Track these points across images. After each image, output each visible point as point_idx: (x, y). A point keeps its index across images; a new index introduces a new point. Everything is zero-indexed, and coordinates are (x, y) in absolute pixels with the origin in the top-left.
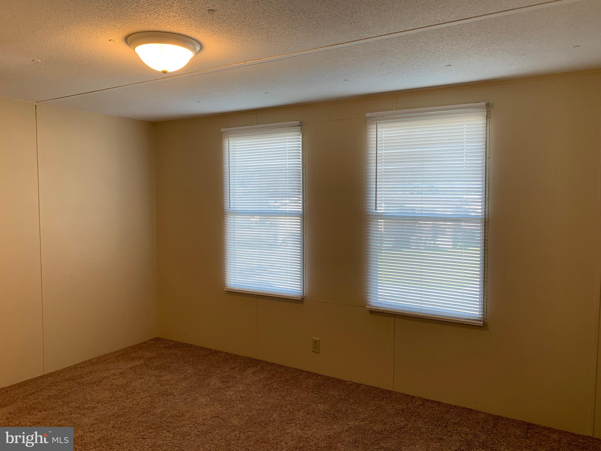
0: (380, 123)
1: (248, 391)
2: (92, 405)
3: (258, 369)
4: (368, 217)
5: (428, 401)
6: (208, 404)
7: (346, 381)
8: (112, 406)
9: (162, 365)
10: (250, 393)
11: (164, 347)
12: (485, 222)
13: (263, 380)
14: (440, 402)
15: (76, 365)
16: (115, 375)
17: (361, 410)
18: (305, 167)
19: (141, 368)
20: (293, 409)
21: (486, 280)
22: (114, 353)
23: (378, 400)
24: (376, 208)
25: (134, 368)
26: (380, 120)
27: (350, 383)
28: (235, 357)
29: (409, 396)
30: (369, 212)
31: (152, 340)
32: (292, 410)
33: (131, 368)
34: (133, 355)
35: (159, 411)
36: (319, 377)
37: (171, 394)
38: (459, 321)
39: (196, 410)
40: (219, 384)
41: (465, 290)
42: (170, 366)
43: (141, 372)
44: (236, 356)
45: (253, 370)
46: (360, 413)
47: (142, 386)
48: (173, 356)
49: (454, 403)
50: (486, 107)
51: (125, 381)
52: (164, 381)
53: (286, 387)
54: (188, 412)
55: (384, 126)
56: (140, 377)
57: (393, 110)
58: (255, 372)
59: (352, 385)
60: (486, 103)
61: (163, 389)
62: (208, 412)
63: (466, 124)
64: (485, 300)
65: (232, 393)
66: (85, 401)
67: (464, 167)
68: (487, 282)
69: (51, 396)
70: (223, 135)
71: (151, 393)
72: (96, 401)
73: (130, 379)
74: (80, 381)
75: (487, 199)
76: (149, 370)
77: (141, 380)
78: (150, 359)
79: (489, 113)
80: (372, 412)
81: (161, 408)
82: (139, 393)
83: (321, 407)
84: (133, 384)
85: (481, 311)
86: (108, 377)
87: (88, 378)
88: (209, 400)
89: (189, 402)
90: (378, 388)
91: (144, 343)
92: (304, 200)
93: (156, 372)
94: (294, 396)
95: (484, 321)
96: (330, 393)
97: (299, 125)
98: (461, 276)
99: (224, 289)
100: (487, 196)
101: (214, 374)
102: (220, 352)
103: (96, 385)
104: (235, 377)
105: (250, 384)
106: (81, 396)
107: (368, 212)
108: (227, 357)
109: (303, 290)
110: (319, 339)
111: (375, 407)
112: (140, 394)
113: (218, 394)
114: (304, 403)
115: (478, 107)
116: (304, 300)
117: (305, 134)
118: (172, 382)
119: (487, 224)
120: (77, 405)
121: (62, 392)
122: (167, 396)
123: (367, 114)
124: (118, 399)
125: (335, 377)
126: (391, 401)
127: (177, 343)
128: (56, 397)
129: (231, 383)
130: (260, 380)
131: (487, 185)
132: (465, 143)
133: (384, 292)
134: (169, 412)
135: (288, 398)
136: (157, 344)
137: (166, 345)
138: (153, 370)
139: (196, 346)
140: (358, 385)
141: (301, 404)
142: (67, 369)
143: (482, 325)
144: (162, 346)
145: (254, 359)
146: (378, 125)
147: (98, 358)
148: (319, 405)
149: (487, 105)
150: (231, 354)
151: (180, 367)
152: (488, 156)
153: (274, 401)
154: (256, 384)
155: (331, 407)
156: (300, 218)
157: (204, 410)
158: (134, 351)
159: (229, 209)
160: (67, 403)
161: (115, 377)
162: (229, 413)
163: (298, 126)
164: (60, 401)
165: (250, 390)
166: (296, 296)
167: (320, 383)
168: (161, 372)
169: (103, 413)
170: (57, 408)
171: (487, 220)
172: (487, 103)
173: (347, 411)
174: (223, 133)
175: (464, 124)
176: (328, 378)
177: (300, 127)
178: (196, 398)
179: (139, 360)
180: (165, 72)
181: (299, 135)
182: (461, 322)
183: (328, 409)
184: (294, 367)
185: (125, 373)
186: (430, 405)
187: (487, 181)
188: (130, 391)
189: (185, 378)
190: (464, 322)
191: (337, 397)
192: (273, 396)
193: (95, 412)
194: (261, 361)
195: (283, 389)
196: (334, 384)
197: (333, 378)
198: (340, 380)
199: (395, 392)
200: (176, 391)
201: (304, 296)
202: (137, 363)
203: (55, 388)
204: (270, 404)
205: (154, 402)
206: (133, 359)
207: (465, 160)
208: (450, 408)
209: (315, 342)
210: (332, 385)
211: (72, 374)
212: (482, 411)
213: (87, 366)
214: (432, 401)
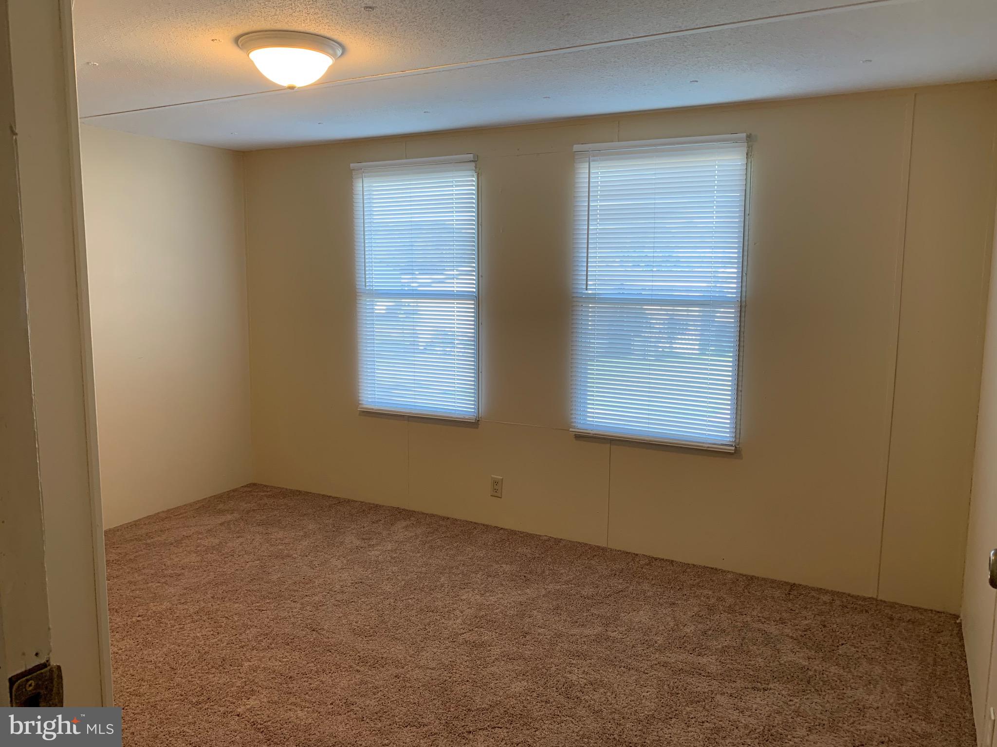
0: (594, 161)
1: (401, 550)
2: (176, 571)
3: (412, 522)
4: (575, 299)
5: (656, 559)
6: (344, 567)
7: (540, 536)
8: (205, 573)
9: (268, 519)
10: (405, 552)
11: (266, 495)
12: (740, 306)
13: (421, 536)
14: (672, 561)
15: (137, 521)
16: (201, 533)
17: (563, 571)
18: (481, 225)
19: (236, 523)
20: (467, 570)
21: (740, 389)
22: (191, 505)
23: (586, 559)
24: (587, 286)
25: (226, 525)
26: (594, 156)
27: (545, 538)
28: (376, 508)
29: (629, 553)
30: (577, 292)
31: (245, 486)
32: (466, 572)
33: (221, 524)
34: (221, 506)
35: (274, 577)
36: (501, 531)
37: (288, 556)
38: (702, 447)
39: (329, 574)
40: (358, 543)
41: (710, 403)
42: (280, 520)
43: (238, 529)
44: (377, 506)
45: (404, 524)
46: (562, 574)
47: (243, 547)
48: (283, 507)
49: (691, 562)
50: (747, 140)
51: (217, 541)
52: (274, 540)
53: (455, 545)
54: (317, 577)
55: (600, 165)
56: (238, 535)
57: (612, 142)
58: (406, 527)
59: (548, 540)
60: (747, 135)
61: (276, 550)
62: (347, 577)
63: (717, 165)
64: (739, 417)
65: (377, 553)
66: (164, 567)
67: (714, 228)
68: (741, 391)
69: (111, 561)
70: (353, 174)
71: (258, 555)
72: (180, 567)
73: (223, 538)
74: (149, 541)
75: (744, 274)
76: (250, 526)
77: (241, 540)
78: (248, 512)
79: (750, 149)
80: (579, 573)
81: (277, 574)
82: (240, 556)
83: (507, 568)
84: (230, 544)
85: (733, 432)
86: (190, 536)
87: (159, 538)
88: (345, 562)
89: (317, 566)
90: (586, 544)
91: (234, 491)
92: (480, 274)
93: (260, 529)
94: (468, 555)
95: (737, 446)
96: (518, 551)
97: (472, 161)
98: (706, 383)
99: (357, 408)
100: (745, 269)
101: (348, 530)
102: (352, 501)
103: (174, 546)
104: (380, 533)
105: (402, 542)
106: (155, 560)
107: (574, 292)
108: (364, 508)
109: (478, 409)
110: (502, 478)
111: (583, 567)
112: (243, 556)
113: (358, 555)
114: (483, 563)
115: (736, 141)
116: (479, 423)
117: (481, 175)
118: (287, 541)
119: (743, 309)
120: (152, 572)
121: (125, 556)
122: (283, 558)
123: (575, 146)
124: (211, 563)
125: (524, 531)
126: (604, 559)
127: (285, 490)
128: (119, 562)
129: (375, 541)
130: (417, 536)
131: (746, 253)
132: (715, 192)
133: (597, 409)
134: (290, 578)
135: (460, 558)
136: (255, 492)
137: (268, 493)
138: (256, 526)
139: (314, 494)
140: (558, 541)
141: (478, 565)
142: (126, 526)
143: (733, 452)
144: (263, 494)
145: (404, 510)
146: (591, 163)
147: (168, 511)
148: (504, 566)
149: (749, 137)
150: (370, 504)
151: (295, 521)
152: (747, 212)
153: (440, 561)
154: (411, 541)
155: (521, 568)
156: (473, 302)
157: (341, 575)
158: (221, 501)
159: (364, 287)
160: (138, 569)
161: (200, 536)
162: (377, 577)
163: (470, 161)
164: (125, 567)
165: (404, 548)
166: (467, 417)
167: (503, 538)
168: (269, 529)
169: (193, 581)
170: (124, 576)
171: (744, 304)
172: (749, 134)
173: (544, 572)
174: (354, 170)
175: (715, 164)
176: (513, 533)
177: (473, 164)
178: (326, 560)
179: (232, 513)
180: (292, 88)
181: (473, 176)
182: (704, 447)
183: (516, 571)
184: (465, 519)
185: (214, 530)
186: (659, 564)
187: (746, 248)
188: (227, 553)
189: (305, 536)
190: (708, 447)
191: (529, 556)
192: (438, 555)
193: (182, 580)
194: (415, 512)
195: (450, 546)
196: (523, 539)
197: (521, 533)
198: (531, 534)
199: (611, 549)
200: (295, 552)
201: (480, 416)
202: (229, 517)
203: (114, 551)
204: (434, 565)
205: (265, 567)
206: (221, 512)
207: (715, 217)
208: (686, 567)
209: (496, 482)
210: (521, 541)
211: (135, 533)
212: (730, 570)
213: (155, 523)
214: (663, 559)
